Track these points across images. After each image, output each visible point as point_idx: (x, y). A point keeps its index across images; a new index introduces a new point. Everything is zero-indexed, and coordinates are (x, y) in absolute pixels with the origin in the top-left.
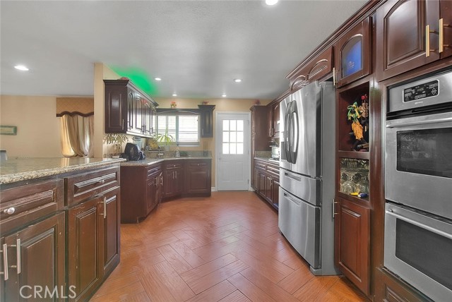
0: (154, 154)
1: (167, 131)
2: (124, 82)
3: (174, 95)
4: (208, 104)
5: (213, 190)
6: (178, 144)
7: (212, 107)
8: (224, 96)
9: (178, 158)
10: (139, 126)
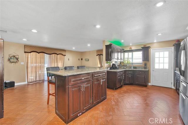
0: (122, 67)
1: (128, 58)
2: (110, 45)
3: (131, 45)
4: (146, 46)
5: (149, 84)
6: (132, 64)
7: (149, 47)
8: (155, 41)
9: (132, 69)
10: (116, 58)
